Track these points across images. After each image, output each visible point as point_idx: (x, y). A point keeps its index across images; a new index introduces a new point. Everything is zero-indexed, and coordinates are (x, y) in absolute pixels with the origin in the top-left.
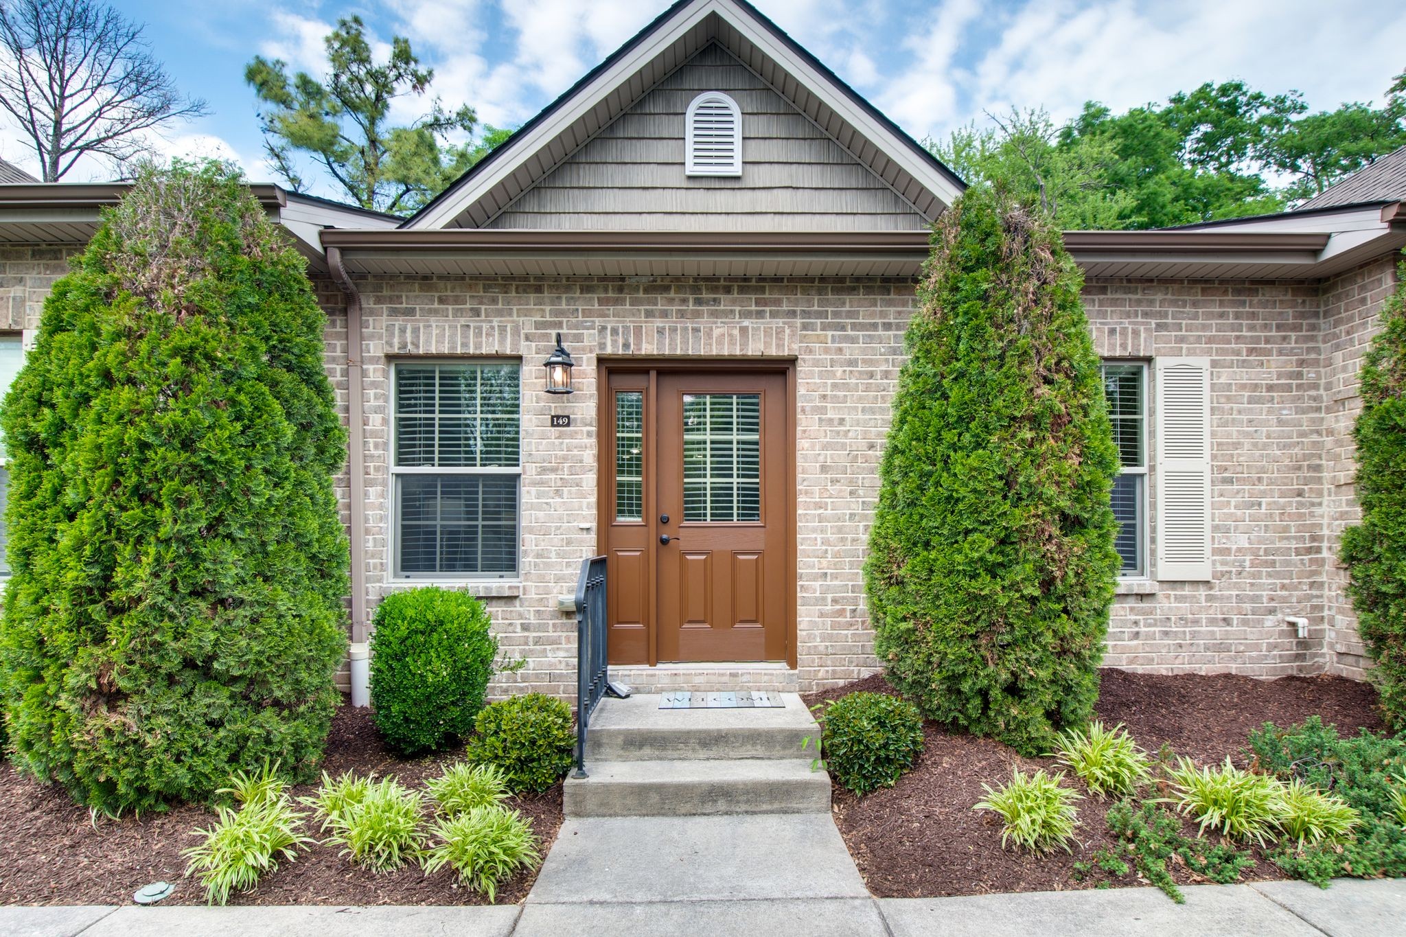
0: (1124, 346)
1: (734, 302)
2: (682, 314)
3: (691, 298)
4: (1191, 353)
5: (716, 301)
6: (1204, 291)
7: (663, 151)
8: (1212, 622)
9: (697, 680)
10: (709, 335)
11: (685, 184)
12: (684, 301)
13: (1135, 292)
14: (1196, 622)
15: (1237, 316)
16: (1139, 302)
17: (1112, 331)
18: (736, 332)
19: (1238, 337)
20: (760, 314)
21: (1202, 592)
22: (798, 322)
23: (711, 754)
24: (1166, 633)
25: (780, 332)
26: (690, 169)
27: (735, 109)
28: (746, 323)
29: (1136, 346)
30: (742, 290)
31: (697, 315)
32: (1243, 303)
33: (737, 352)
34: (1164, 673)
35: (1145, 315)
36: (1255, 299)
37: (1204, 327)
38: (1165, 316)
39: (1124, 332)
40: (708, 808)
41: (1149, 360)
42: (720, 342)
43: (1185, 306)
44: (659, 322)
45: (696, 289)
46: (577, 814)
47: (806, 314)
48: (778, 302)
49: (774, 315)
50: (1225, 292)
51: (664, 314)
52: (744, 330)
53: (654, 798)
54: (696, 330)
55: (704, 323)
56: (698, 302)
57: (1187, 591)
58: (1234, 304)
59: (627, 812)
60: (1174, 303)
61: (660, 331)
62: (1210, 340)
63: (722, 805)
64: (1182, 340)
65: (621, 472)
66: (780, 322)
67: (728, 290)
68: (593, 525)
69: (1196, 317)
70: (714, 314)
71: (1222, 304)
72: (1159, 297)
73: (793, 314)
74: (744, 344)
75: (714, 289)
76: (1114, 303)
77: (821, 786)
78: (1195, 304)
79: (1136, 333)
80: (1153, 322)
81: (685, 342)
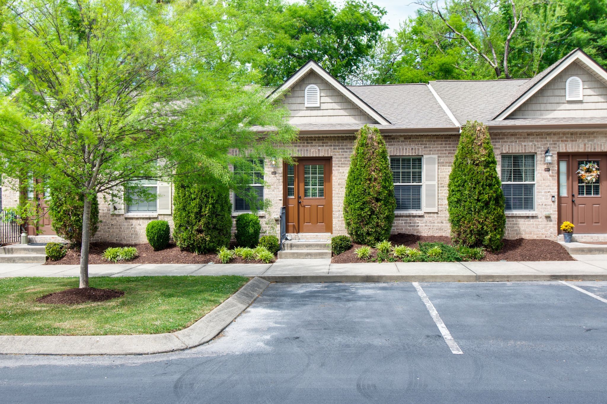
0: (415, 153)
1: (316, 143)
2: (303, 146)
3: (306, 142)
4: (433, 154)
5: (312, 143)
6: (437, 138)
7: (299, 100)
8: (438, 223)
9: (308, 237)
10: (310, 151)
11: (305, 109)
12: (304, 143)
13: (418, 138)
14: (434, 223)
15: (445, 144)
16: (419, 141)
17: (412, 149)
18: (317, 150)
19: (445, 150)
20: (323, 146)
21: (436, 215)
22: (333, 147)
23: (308, 249)
24: (426, 225)
25: (328, 150)
26: (306, 105)
27: (318, 89)
28: (319, 148)
29: (418, 153)
30: (318, 140)
31: (307, 146)
32: (447, 141)
33: (317, 156)
34: (426, 235)
35: (421, 144)
36: (450, 140)
37: (437, 147)
38: (426, 144)
39: (415, 149)
40: (307, 257)
41: (423, 156)
42: (313, 153)
43: (431, 142)
44: (297, 148)
45: (307, 140)
46: (280, 258)
47: (334, 146)
48: (327, 143)
49: (326, 146)
50: (442, 138)
51: (299, 146)
52: (319, 150)
53: (296, 255)
54: (307, 150)
55: (309, 148)
56: (308, 143)
57: (432, 215)
58: (444, 141)
59: (290, 258)
60: (429, 141)
61: (298, 151)
62: (438, 151)
63: (309, 257)
64: (431, 151)
65: (289, 185)
66: (328, 148)
67: (315, 140)
68: (282, 199)
69: (434, 145)
70: (311, 146)
71: (441, 141)
72: (425, 140)
73: (331, 146)
74: (319, 154)
75: (311, 140)
76: (413, 141)
77: (329, 253)
78: (434, 141)
79: (418, 149)
80: (423, 146)
81: (304, 153)
